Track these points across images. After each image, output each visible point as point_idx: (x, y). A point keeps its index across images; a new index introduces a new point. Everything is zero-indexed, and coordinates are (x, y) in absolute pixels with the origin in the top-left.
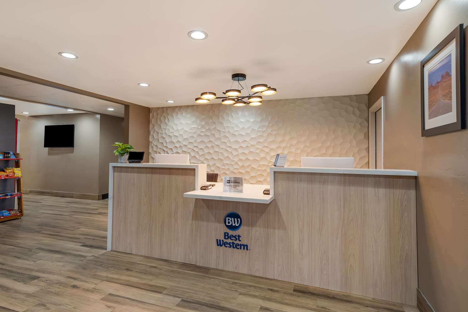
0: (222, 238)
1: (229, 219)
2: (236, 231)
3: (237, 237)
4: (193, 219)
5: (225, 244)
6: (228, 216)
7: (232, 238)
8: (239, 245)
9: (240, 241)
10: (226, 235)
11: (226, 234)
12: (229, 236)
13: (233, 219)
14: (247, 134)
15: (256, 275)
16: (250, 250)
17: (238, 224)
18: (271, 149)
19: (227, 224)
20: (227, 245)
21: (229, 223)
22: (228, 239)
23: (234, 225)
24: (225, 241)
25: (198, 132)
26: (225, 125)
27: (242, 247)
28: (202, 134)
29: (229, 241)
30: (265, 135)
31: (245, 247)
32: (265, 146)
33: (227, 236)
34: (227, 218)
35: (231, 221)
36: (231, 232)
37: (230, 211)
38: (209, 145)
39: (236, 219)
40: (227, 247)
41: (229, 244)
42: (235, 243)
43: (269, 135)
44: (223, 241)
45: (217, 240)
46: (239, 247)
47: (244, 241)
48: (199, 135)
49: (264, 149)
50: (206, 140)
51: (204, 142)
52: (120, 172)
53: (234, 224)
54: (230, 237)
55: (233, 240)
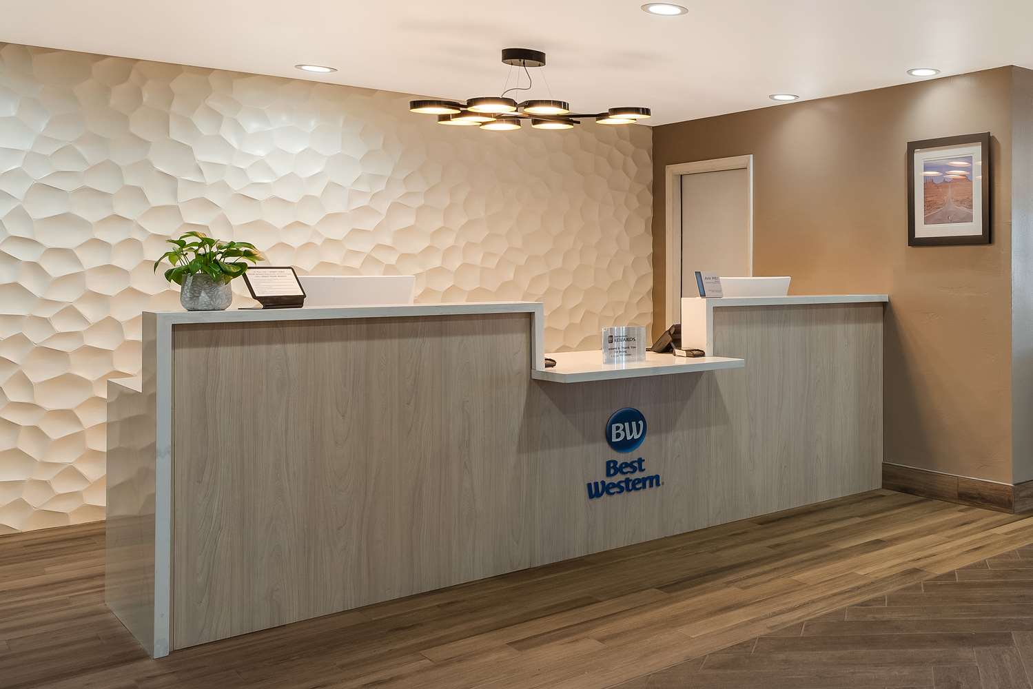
0: (600, 476)
1: (618, 428)
2: (632, 451)
3: (636, 465)
4: (519, 451)
5: (607, 489)
6: (615, 421)
7: (624, 470)
8: (639, 482)
9: (643, 470)
10: (612, 468)
11: (612, 465)
12: (618, 466)
13: (627, 424)
14: (307, 198)
15: (675, 534)
16: (663, 483)
17: (638, 434)
18: (404, 257)
19: (614, 440)
20: (612, 491)
21: (618, 435)
22: (615, 474)
23: (629, 438)
24: (608, 481)
25: (40, 174)
26: (201, 157)
27: (648, 482)
28: (68, 185)
29: (619, 478)
30: (384, 206)
31: (655, 480)
32: (379, 247)
33: (614, 467)
34: (614, 426)
35: (624, 430)
36: (621, 458)
37: (618, 407)
38: (113, 236)
39: (634, 424)
40: (613, 493)
41: (618, 485)
42: (631, 480)
43: (395, 207)
44: (603, 483)
45: (589, 485)
46: (640, 485)
47: (650, 470)
48: (43, 188)
49: (376, 255)
50: (90, 213)
51: (80, 223)
52: (209, 345)
53: (631, 435)
54: (619, 470)
55: (627, 473)
